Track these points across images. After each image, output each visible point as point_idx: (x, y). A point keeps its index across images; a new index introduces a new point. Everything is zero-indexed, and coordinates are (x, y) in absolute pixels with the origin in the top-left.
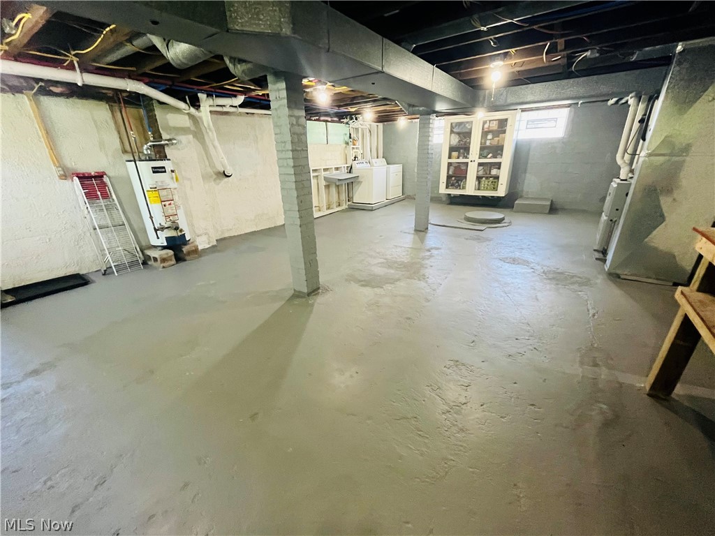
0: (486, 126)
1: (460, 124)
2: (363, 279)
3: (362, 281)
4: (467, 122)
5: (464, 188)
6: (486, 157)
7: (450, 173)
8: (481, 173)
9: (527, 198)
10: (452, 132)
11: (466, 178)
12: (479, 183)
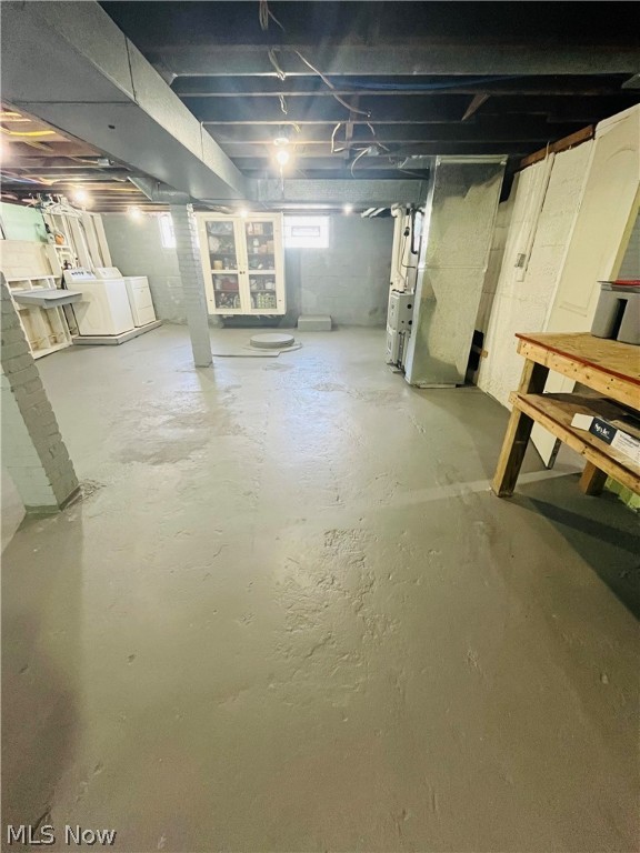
0: (250, 229)
1: (217, 224)
2: (151, 453)
3: (151, 456)
4: (226, 222)
5: (238, 306)
6: (256, 268)
7: (218, 288)
8: (254, 287)
9: (307, 315)
10: (209, 234)
11: (238, 293)
12: (255, 299)
